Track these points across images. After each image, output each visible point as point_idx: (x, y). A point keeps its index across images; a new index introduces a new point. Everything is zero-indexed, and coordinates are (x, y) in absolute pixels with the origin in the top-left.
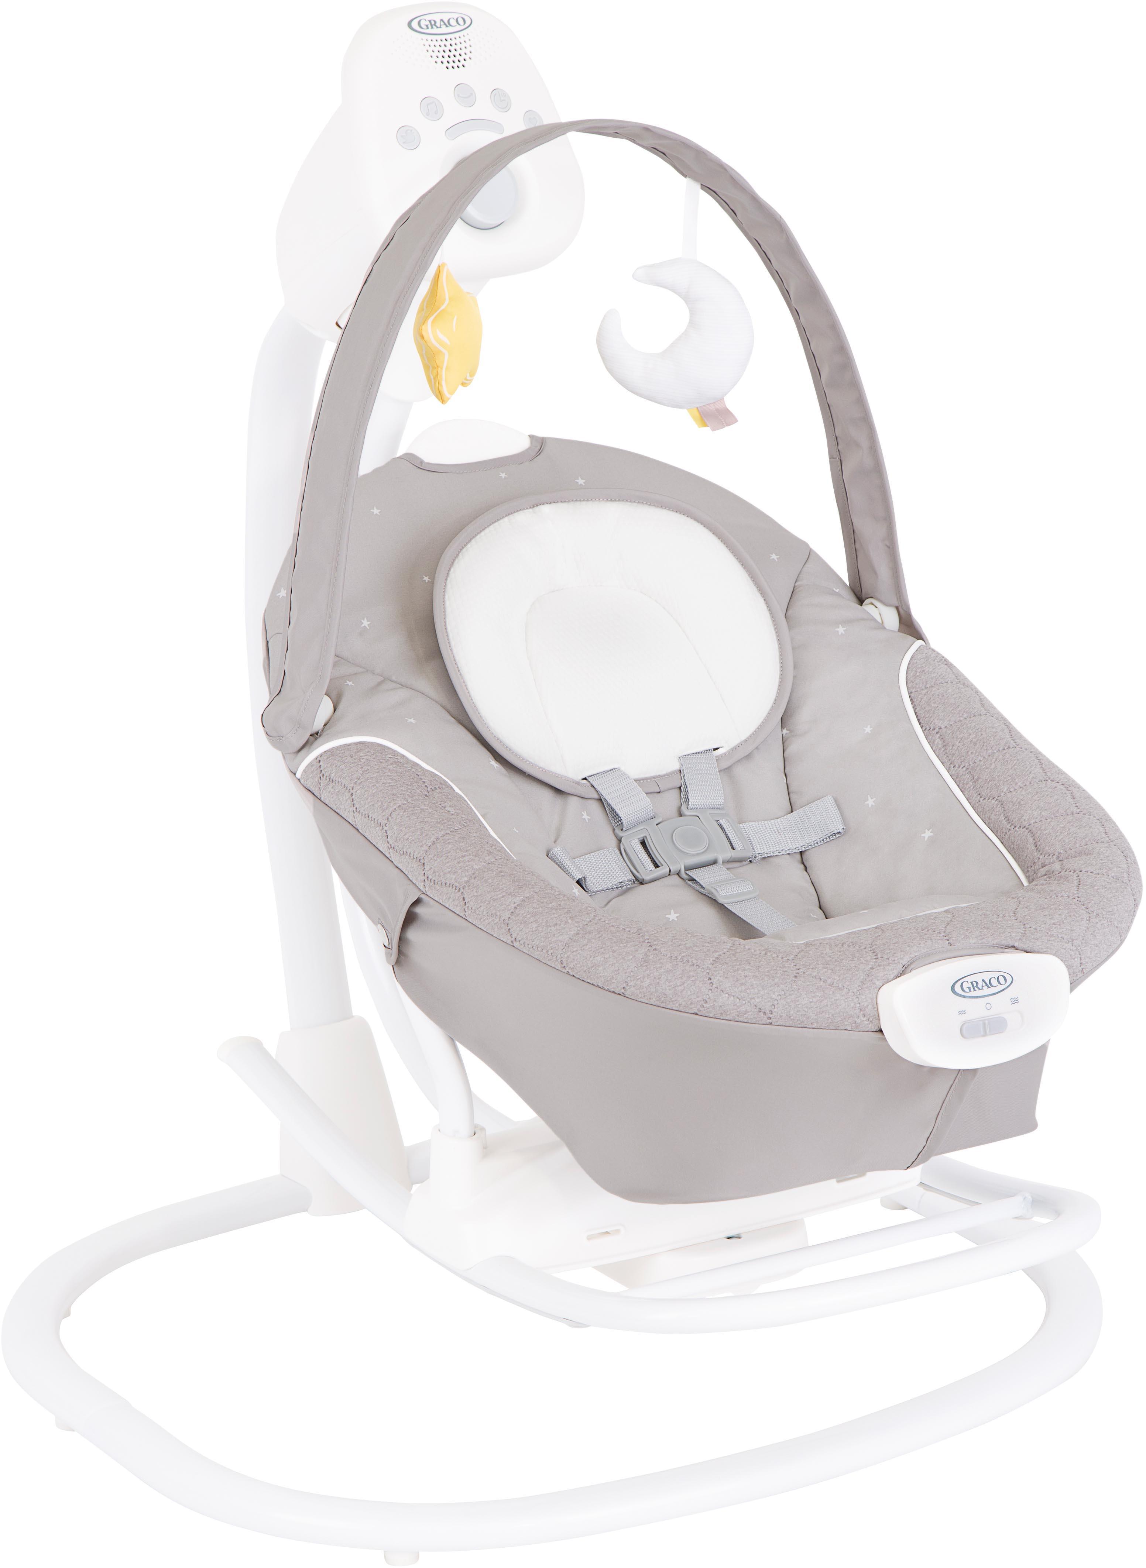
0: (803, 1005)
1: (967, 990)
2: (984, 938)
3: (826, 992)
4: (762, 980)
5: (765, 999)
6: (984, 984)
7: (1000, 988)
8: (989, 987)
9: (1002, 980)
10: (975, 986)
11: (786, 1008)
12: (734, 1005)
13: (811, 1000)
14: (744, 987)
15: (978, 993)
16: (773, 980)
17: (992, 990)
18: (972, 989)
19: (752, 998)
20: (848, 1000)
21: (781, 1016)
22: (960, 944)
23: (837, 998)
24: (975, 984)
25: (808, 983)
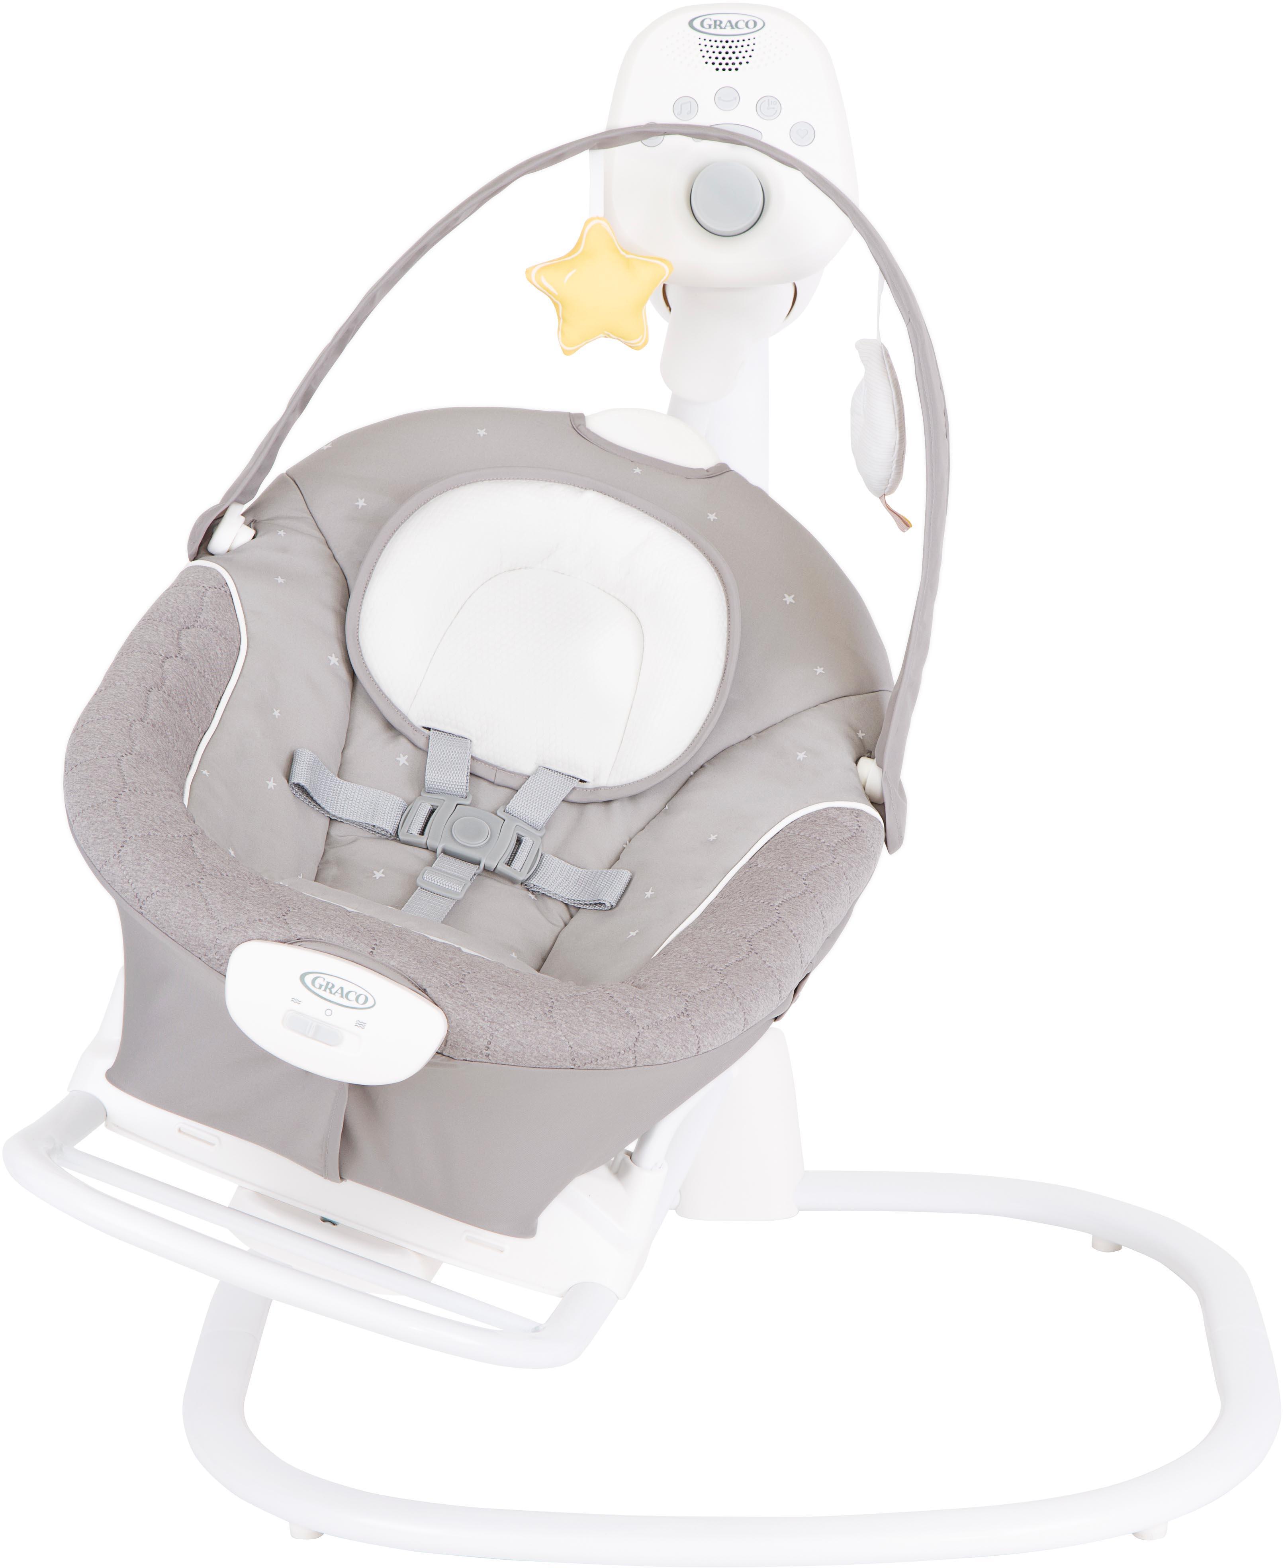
0: (170, 912)
1: (317, 985)
2: (405, 967)
3: (198, 912)
4: (157, 870)
5: (146, 888)
6: (339, 991)
7: (355, 1004)
8: (342, 996)
9: (362, 999)
10: (329, 987)
11: (156, 906)
12: (122, 879)
13: (179, 911)
14: (138, 868)
15: (326, 995)
16: (165, 876)
17: (344, 1001)
18: (323, 988)
19: (137, 881)
20: (211, 930)
21: (150, 911)
22: (379, 958)
23: (203, 923)
24: (330, 986)
25: (190, 897)
